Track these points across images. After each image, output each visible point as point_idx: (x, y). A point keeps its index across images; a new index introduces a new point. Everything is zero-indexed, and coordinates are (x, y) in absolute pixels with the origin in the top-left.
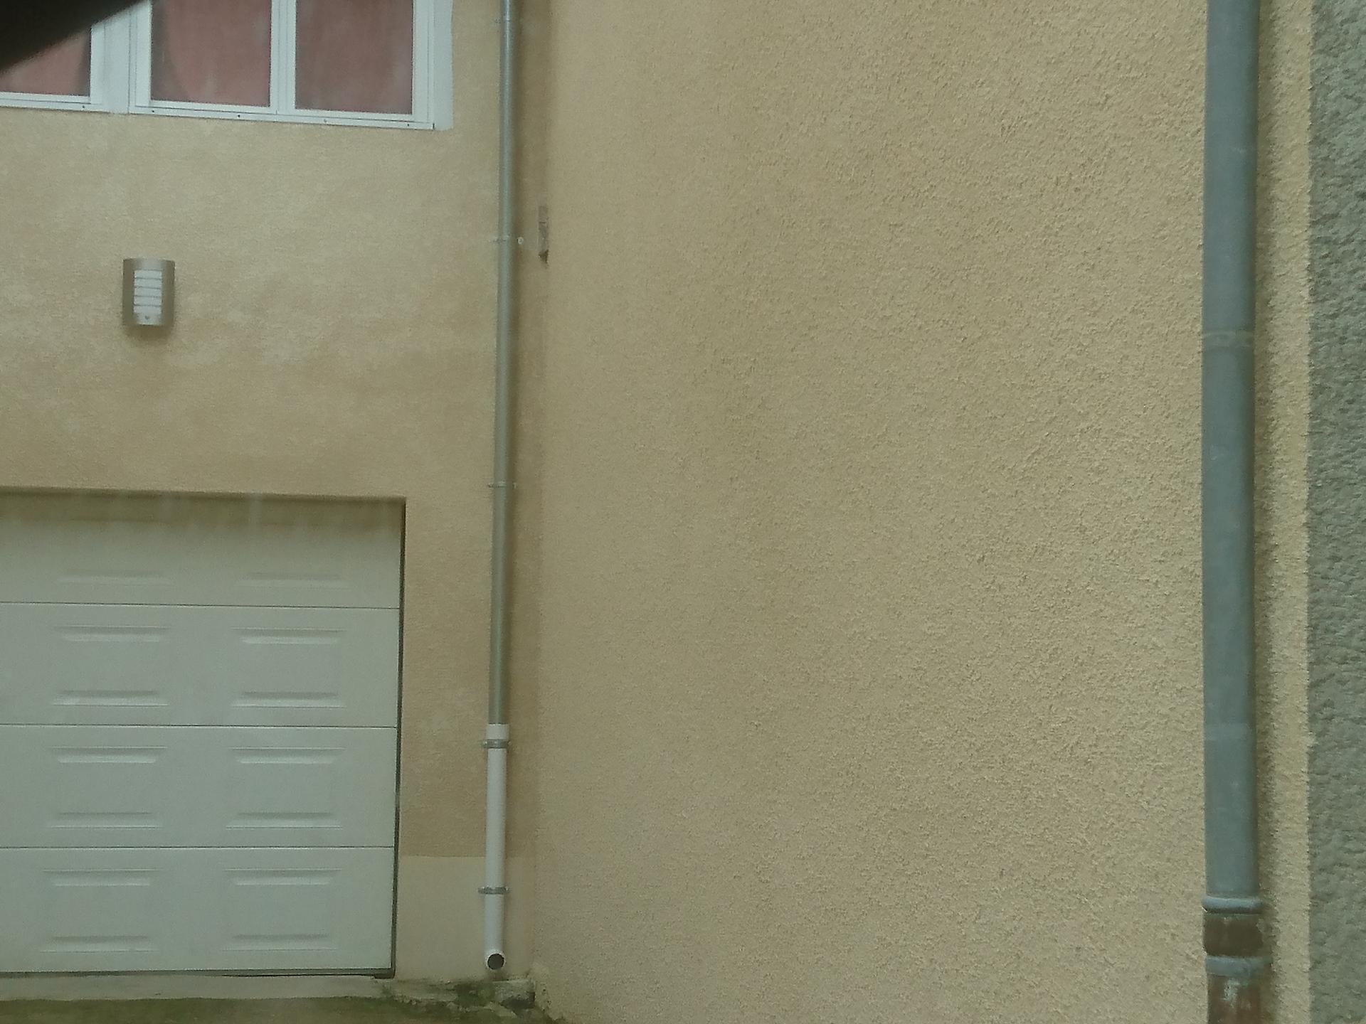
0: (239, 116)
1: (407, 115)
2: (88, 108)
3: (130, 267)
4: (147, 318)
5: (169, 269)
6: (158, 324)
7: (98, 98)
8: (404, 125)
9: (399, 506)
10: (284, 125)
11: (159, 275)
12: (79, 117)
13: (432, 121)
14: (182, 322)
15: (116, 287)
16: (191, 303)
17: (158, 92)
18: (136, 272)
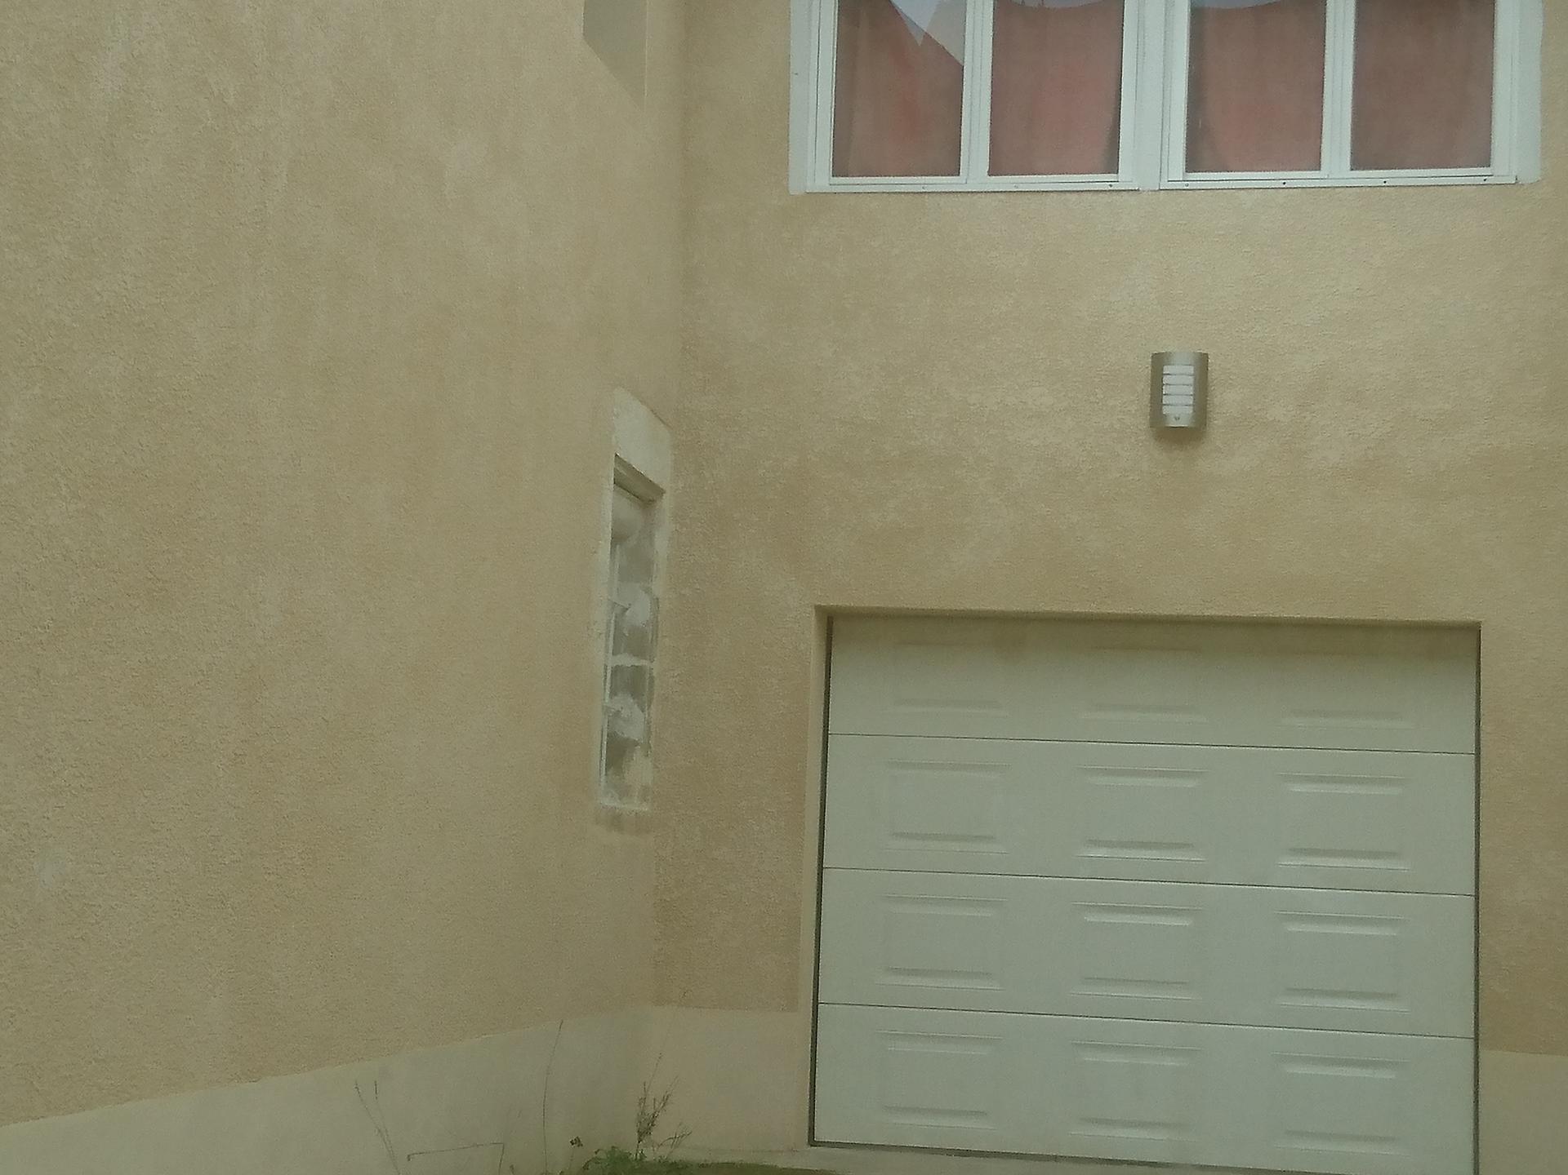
0: (1284, 183)
1: (1485, 168)
2: (1116, 186)
3: (1159, 361)
4: (1177, 419)
5: (1202, 362)
6: (1192, 425)
7: (1126, 176)
8: (1480, 180)
9: (1473, 631)
10: (1337, 190)
11: (1191, 370)
12: (1106, 197)
13: (1514, 174)
14: (1217, 422)
15: (1143, 387)
16: (1227, 401)
17: (1193, 163)
18: (1165, 367)
